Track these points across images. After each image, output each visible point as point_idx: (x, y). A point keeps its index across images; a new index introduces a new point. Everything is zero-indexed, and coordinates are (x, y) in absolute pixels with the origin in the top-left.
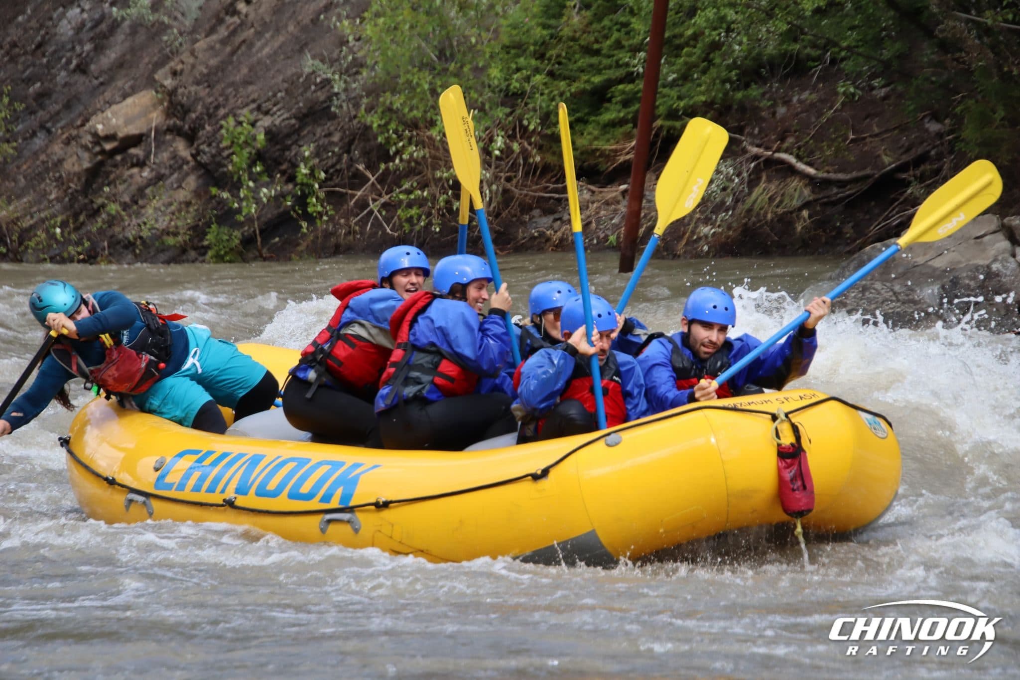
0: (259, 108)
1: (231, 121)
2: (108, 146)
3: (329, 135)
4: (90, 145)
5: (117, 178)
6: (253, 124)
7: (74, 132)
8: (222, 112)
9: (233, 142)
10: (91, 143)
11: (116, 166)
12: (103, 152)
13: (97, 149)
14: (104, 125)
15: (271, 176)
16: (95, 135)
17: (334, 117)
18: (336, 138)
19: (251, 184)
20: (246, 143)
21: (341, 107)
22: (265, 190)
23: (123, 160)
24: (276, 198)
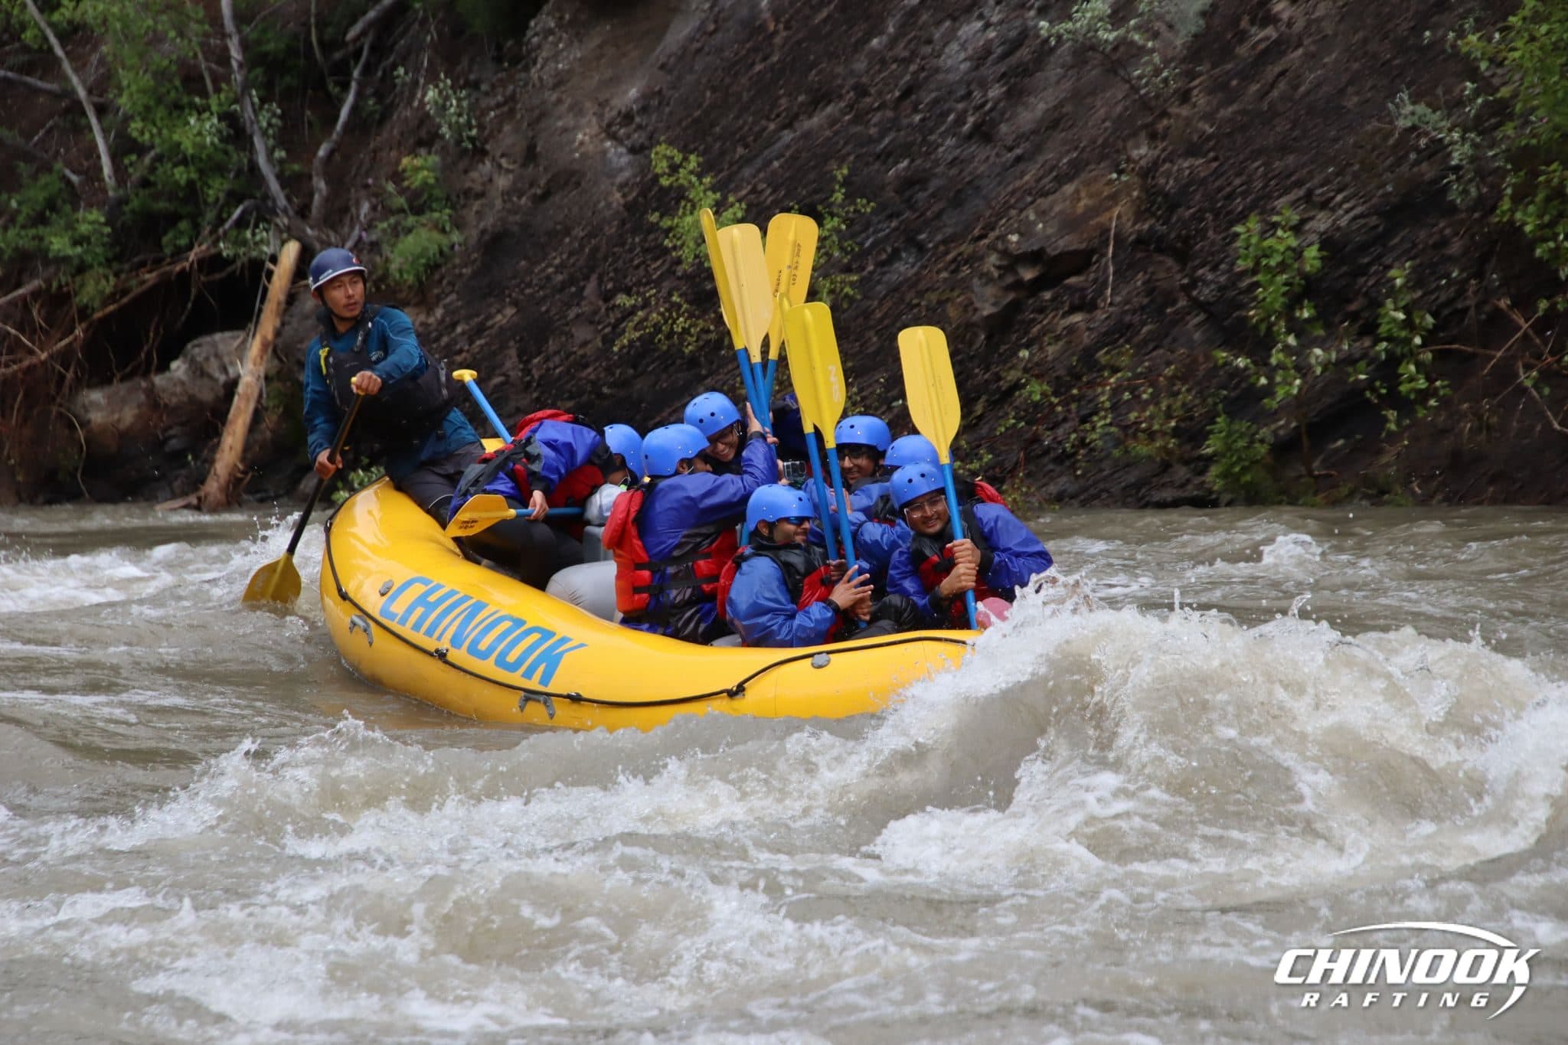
0: (1308, 196)
1: (1254, 224)
2: (1028, 274)
3: (1444, 243)
4: (996, 274)
5: (1044, 332)
6: (1297, 229)
7: (966, 248)
8: (1239, 205)
9: (1257, 263)
10: (998, 268)
11: (1041, 310)
12: (1019, 284)
13: (1010, 279)
14: (1021, 234)
15: (1328, 326)
16: (1005, 253)
17: (1453, 209)
18: (1455, 247)
19: (1291, 340)
20: (1283, 267)
21: (1465, 192)
22: (1318, 351)
23: (1053, 299)
24: (1339, 363)
